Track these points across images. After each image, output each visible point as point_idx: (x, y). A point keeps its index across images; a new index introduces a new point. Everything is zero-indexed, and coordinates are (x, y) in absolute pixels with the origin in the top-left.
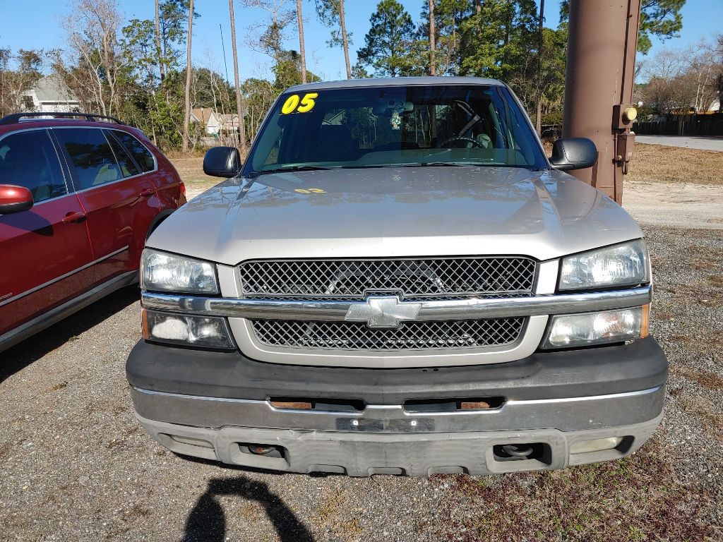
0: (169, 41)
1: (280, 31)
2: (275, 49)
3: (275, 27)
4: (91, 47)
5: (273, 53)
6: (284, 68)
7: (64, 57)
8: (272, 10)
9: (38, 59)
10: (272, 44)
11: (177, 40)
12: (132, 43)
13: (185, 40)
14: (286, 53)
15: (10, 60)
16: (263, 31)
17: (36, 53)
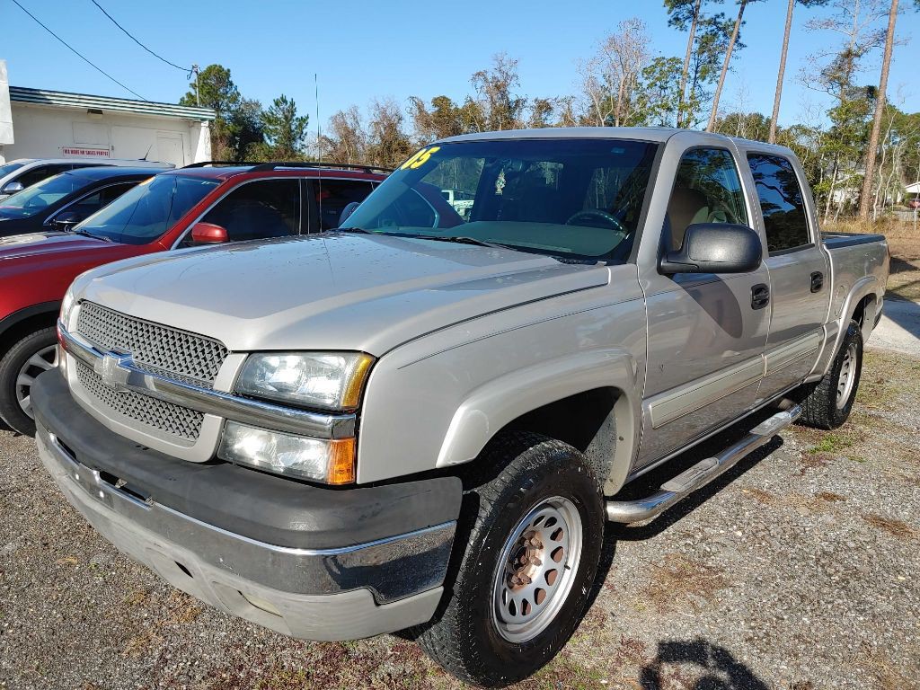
0: (700, 81)
1: (856, 60)
2: (842, 85)
3: (849, 55)
4: (607, 92)
5: (837, 90)
6: (847, 110)
7: (574, 106)
8: (850, 31)
9: (550, 108)
10: (839, 78)
11: (708, 79)
12: (650, 86)
13: (719, 79)
14: (858, 89)
15: (524, 110)
16: (828, 61)
17: (549, 101)
